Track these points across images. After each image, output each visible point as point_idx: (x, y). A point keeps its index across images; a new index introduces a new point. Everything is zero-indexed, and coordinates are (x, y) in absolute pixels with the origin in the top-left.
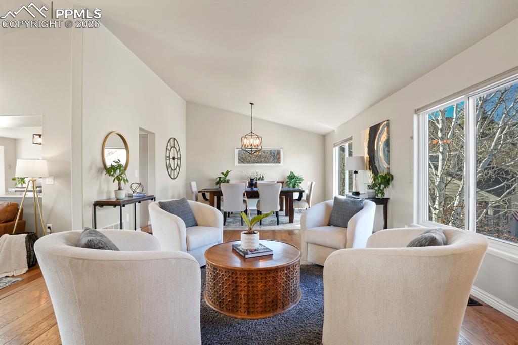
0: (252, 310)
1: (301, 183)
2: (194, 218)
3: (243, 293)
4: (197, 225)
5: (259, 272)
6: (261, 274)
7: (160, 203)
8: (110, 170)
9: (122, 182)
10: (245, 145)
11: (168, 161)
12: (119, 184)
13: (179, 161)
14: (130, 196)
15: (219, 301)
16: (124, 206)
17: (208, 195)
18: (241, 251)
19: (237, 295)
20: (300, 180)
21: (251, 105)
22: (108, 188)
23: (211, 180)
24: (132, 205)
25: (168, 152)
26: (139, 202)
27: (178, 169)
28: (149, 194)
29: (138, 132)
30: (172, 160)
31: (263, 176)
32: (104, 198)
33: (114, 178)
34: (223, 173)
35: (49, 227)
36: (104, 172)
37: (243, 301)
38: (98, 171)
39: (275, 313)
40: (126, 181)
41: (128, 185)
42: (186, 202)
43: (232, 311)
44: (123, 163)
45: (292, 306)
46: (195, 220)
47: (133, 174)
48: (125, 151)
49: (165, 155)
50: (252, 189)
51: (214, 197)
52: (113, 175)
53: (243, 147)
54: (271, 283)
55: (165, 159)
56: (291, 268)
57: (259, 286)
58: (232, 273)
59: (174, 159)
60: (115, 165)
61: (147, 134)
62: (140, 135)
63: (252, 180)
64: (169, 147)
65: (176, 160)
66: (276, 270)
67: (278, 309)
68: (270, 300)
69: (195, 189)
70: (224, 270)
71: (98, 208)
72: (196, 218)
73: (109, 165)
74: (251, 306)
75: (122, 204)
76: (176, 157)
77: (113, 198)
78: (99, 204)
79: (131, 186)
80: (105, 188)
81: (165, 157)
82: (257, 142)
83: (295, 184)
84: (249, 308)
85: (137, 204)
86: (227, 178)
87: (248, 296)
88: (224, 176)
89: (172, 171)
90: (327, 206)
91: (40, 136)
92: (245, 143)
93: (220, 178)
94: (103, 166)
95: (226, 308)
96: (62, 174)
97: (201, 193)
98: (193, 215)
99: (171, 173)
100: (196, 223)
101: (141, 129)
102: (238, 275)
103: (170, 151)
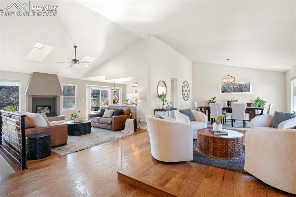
0: (215, 155)
1: (265, 104)
2: (194, 117)
3: (211, 147)
4: (195, 121)
5: (219, 139)
6: (220, 140)
7: (179, 110)
8: (160, 97)
9: (164, 101)
10: (224, 83)
11: (183, 92)
12: (163, 102)
13: (189, 92)
14: (167, 107)
15: (202, 149)
16: (165, 111)
17: (203, 109)
18: (212, 131)
19: (209, 147)
20: (264, 102)
21: (227, 60)
22: (159, 104)
23: (206, 102)
24: (168, 111)
25: (183, 88)
26: (171, 110)
27: (188, 96)
28: (175, 107)
29: (170, 80)
30: (185, 91)
31: (237, 100)
32: (158, 108)
33: (161, 100)
34: (212, 98)
35: (139, 118)
36: (158, 97)
37: (211, 150)
38: (156, 97)
39: (226, 159)
40: (166, 101)
41: (167, 102)
42: (191, 110)
43: (207, 154)
44: (165, 93)
45: (236, 158)
46: (194, 119)
47: (168, 98)
48: (165, 88)
49: (182, 89)
50: (228, 107)
51: (206, 110)
52: (161, 99)
53: (223, 83)
54: (224, 145)
55: (182, 91)
56: (235, 140)
57: (219, 145)
58: (207, 138)
59: (186, 91)
60: (162, 94)
61: (174, 80)
62: (171, 81)
63: (228, 102)
64: (184, 86)
65: (187, 92)
66: (227, 139)
67: (228, 157)
68: (224, 152)
69: (196, 106)
70: (204, 137)
71: (156, 111)
72: (195, 118)
73: (159, 94)
74: (215, 153)
75: (165, 110)
76: (187, 90)
77: (161, 108)
78: (156, 110)
79: (167, 104)
80: (158, 104)
81: (182, 90)
82: (232, 80)
83: (260, 105)
84: (214, 153)
85: (170, 111)
86: (215, 101)
87: (214, 148)
88: (213, 100)
89: (185, 97)
90: (270, 116)
91: (136, 83)
92: (224, 81)
93: (210, 100)
94: (157, 95)
95: (204, 152)
96: (144, 99)
97: (199, 108)
98: (193, 116)
99: (185, 98)
100: (195, 120)
101: (171, 78)
102: (209, 139)
103: (184, 87)
